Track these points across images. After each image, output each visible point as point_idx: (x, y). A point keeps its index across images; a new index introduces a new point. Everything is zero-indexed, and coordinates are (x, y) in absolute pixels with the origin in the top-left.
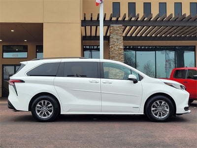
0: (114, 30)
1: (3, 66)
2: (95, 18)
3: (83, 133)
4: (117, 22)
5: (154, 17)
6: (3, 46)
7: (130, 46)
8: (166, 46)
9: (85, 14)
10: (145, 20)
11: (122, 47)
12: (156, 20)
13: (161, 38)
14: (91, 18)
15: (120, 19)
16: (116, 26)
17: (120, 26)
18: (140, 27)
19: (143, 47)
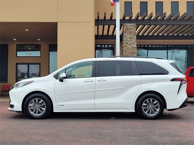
0: (128, 29)
1: (17, 64)
2: (108, 17)
3: (106, 131)
4: (130, 21)
5: (167, 15)
6: (17, 45)
7: (141, 45)
8: (177, 45)
9: (98, 13)
10: (158, 18)
11: (135, 46)
12: (169, 19)
13: (173, 37)
14: (105, 17)
15: (133, 18)
16: (129, 25)
17: (134, 25)
18: (152, 26)
19: (154, 46)
